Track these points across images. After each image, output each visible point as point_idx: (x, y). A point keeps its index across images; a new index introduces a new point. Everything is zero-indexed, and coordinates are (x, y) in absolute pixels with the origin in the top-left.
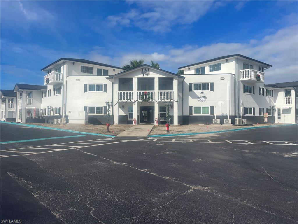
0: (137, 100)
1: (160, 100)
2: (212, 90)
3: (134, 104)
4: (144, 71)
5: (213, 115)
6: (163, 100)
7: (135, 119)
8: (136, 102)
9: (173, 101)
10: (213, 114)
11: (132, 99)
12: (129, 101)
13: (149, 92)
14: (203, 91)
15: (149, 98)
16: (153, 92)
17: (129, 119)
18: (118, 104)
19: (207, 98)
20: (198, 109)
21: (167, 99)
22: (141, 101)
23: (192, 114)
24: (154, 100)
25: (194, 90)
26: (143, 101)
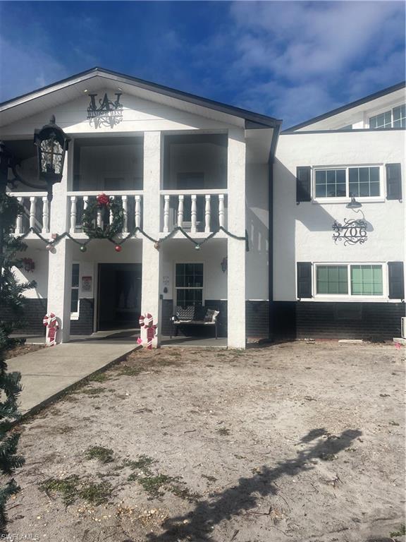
0: (67, 234)
1: (166, 233)
2: (394, 193)
3: (54, 251)
5: (399, 301)
6: (179, 231)
7: (52, 316)
8: (63, 241)
9: (227, 236)
10: (402, 297)
11: (44, 230)
13: (119, 198)
14: (358, 199)
15: (119, 221)
16: (138, 198)
19: (372, 229)
20: (334, 276)
21: (200, 228)
22: (83, 236)
23: (311, 297)
24: (142, 231)
25: (318, 196)
26: (91, 237)
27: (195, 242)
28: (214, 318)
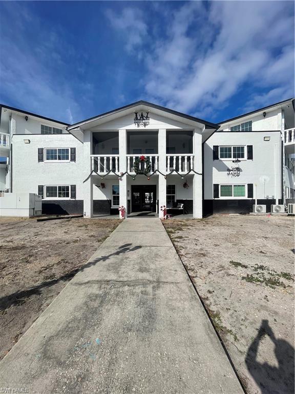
0: (127, 172)
1: (169, 172)
2: (250, 157)
3: (121, 180)
4: (139, 118)
5: (251, 199)
6: (175, 171)
7: (123, 207)
8: (125, 176)
9: (194, 173)
10: (252, 197)
11: (117, 171)
12: (112, 173)
13: (148, 157)
14: (239, 159)
15: (149, 167)
16: (156, 157)
17: (113, 207)
18: (90, 178)
19: (242, 171)
20: (227, 189)
21: (183, 170)
22: (134, 173)
23: (219, 197)
24: (158, 171)
25: (221, 157)
26: (137, 174)
27: (181, 176)
28: (181, 207)
